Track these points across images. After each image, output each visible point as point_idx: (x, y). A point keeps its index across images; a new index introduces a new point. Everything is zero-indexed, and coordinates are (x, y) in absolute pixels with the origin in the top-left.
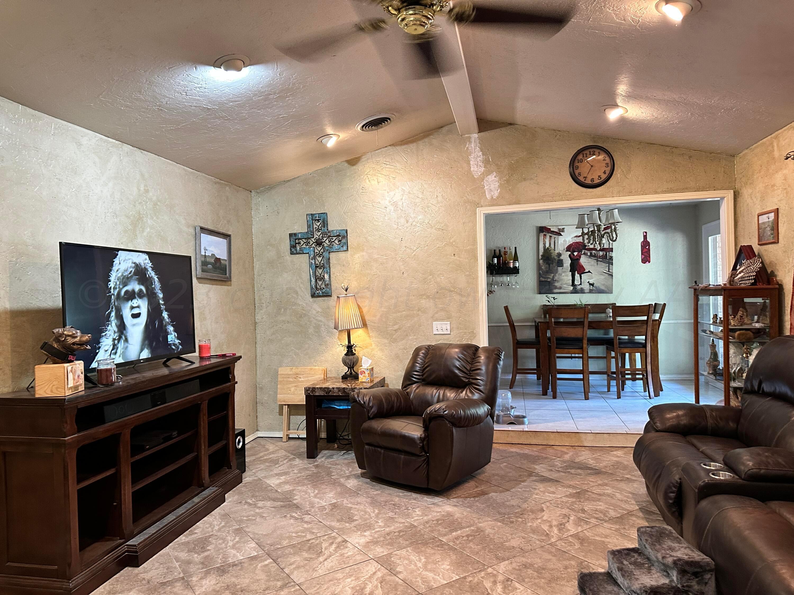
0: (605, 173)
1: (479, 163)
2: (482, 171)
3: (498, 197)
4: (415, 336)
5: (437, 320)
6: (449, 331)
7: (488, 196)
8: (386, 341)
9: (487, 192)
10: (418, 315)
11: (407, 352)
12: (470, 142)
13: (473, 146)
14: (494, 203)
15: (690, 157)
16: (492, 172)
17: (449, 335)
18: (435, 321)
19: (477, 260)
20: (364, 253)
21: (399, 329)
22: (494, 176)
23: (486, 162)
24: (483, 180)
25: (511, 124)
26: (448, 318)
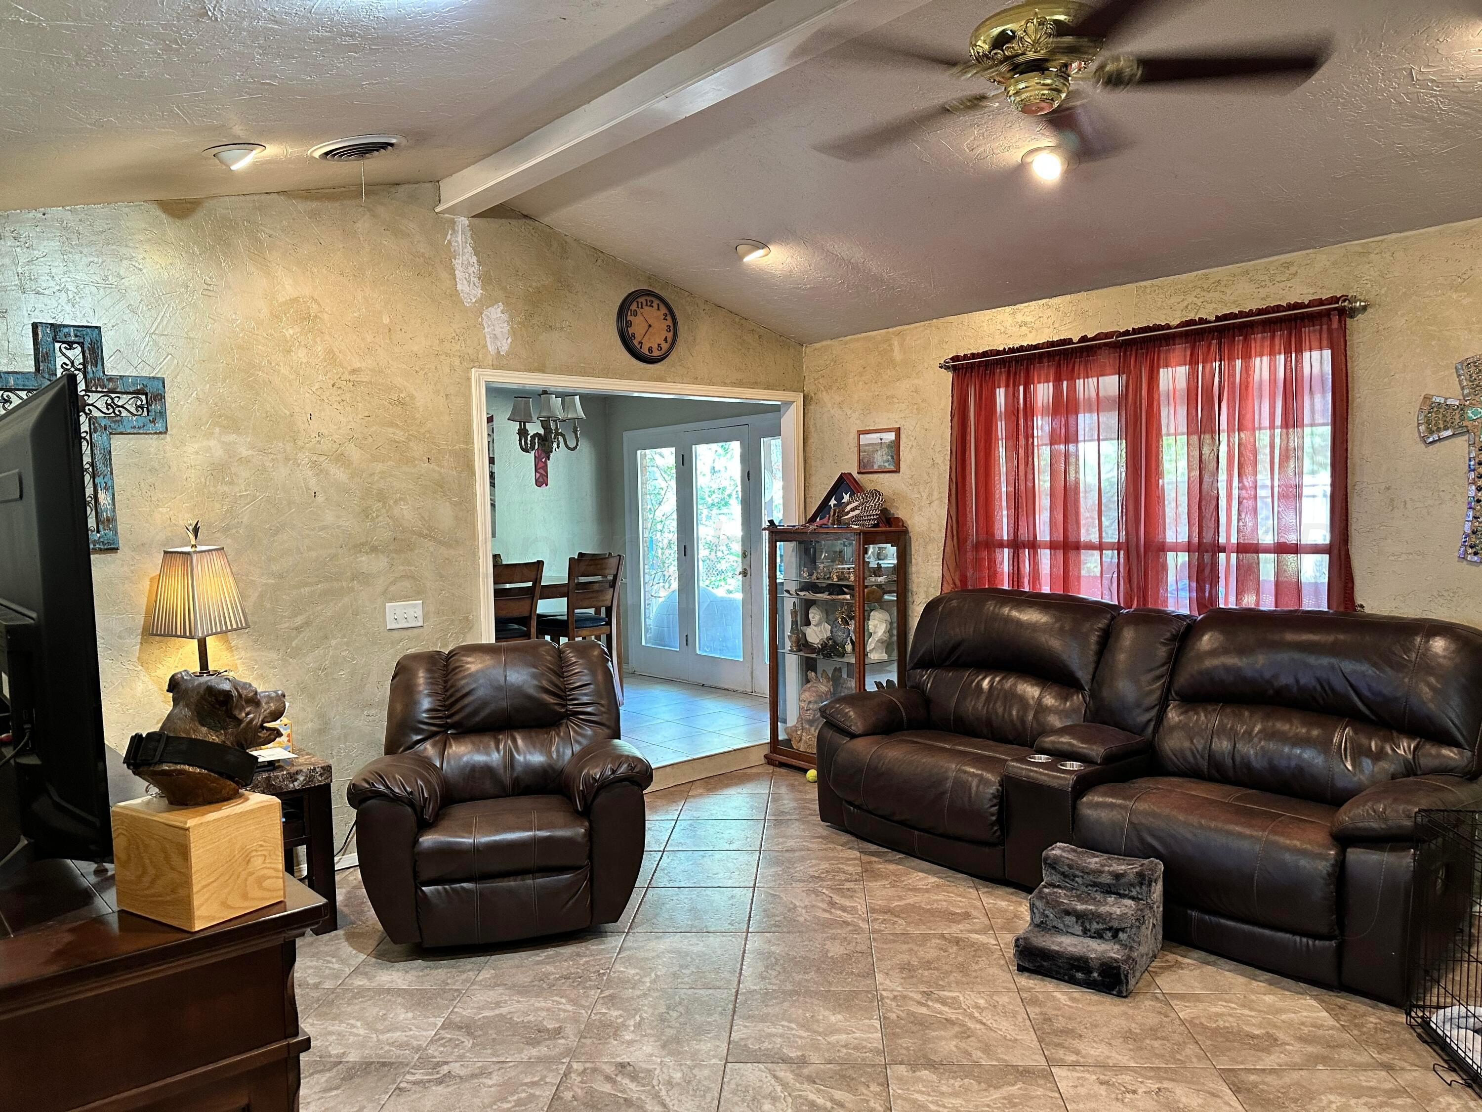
0: (666, 340)
1: (473, 279)
2: (479, 295)
3: (508, 353)
4: (344, 636)
5: (393, 599)
6: (421, 620)
7: (491, 349)
8: (273, 655)
9: (488, 340)
10: (352, 589)
11: (326, 675)
12: (455, 232)
13: (459, 239)
14: (500, 363)
15: (760, 337)
16: (497, 302)
17: (421, 629)
18: (391, 600)
19: (474, 473)
20: (213, 443)
21: (307, 624)
22: (499, 310)
23: (486, 279)
24: (481, 314)
25: (526, 216)
26: (418, 593)
